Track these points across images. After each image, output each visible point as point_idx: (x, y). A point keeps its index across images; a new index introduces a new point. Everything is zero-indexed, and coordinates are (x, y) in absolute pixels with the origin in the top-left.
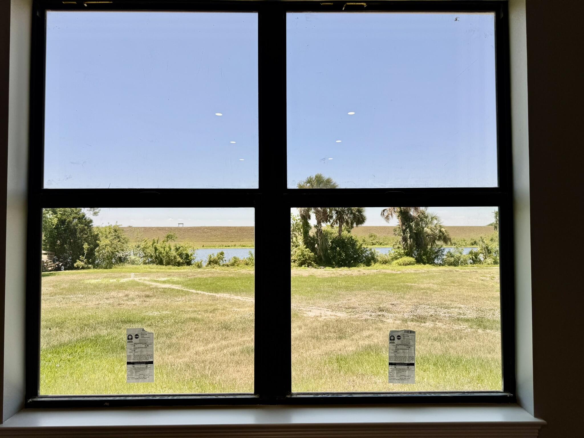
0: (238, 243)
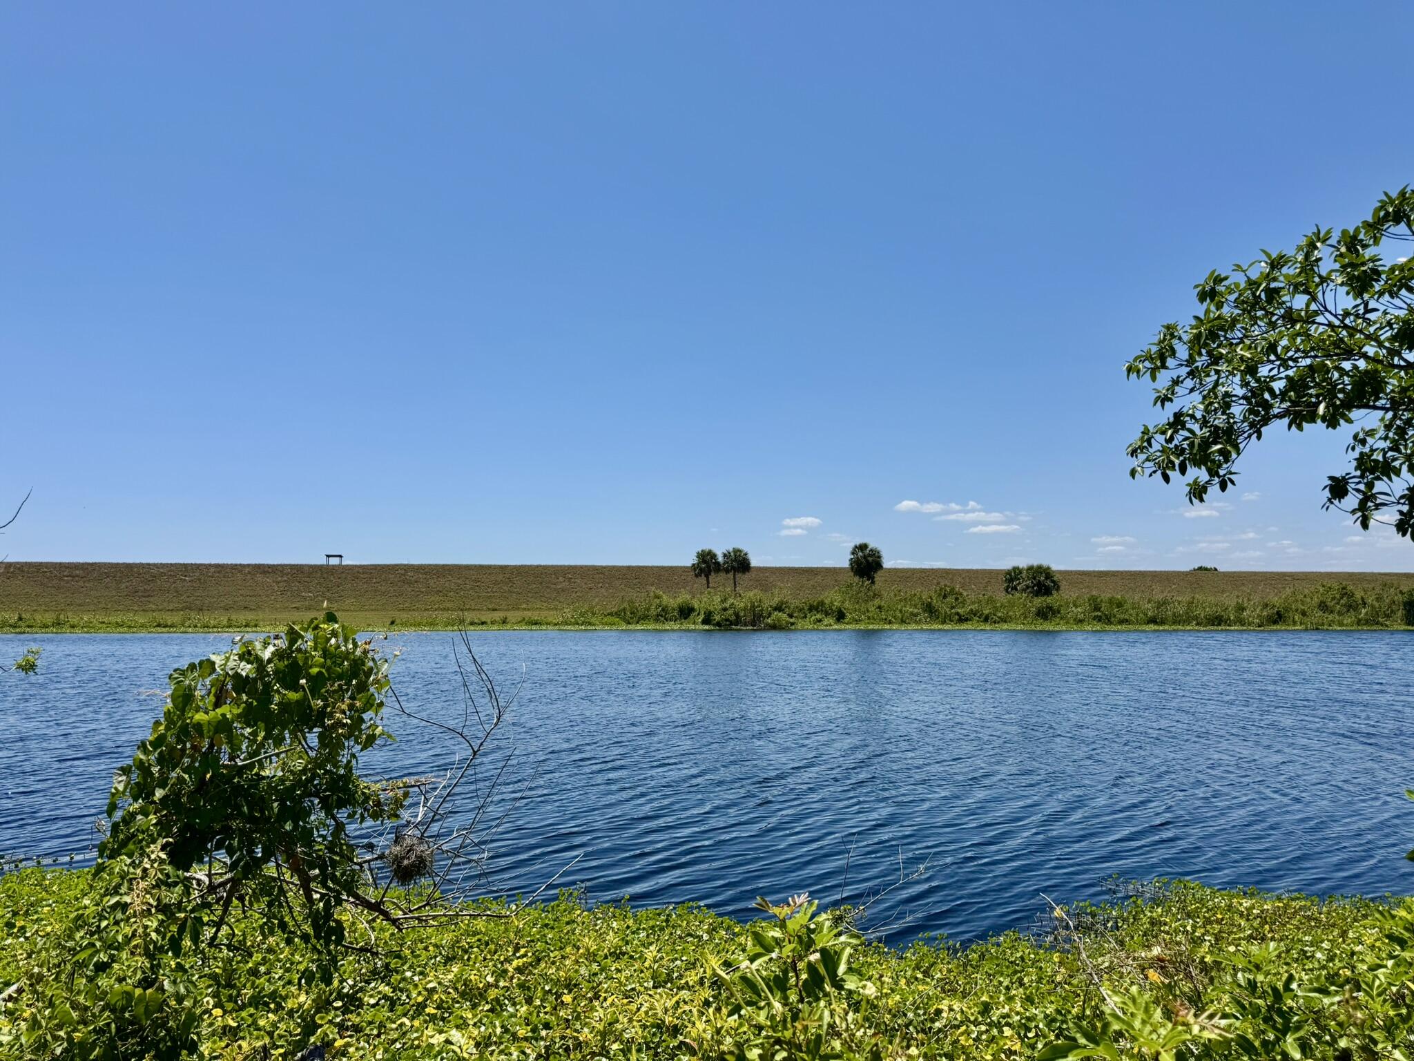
0: (513, 616)
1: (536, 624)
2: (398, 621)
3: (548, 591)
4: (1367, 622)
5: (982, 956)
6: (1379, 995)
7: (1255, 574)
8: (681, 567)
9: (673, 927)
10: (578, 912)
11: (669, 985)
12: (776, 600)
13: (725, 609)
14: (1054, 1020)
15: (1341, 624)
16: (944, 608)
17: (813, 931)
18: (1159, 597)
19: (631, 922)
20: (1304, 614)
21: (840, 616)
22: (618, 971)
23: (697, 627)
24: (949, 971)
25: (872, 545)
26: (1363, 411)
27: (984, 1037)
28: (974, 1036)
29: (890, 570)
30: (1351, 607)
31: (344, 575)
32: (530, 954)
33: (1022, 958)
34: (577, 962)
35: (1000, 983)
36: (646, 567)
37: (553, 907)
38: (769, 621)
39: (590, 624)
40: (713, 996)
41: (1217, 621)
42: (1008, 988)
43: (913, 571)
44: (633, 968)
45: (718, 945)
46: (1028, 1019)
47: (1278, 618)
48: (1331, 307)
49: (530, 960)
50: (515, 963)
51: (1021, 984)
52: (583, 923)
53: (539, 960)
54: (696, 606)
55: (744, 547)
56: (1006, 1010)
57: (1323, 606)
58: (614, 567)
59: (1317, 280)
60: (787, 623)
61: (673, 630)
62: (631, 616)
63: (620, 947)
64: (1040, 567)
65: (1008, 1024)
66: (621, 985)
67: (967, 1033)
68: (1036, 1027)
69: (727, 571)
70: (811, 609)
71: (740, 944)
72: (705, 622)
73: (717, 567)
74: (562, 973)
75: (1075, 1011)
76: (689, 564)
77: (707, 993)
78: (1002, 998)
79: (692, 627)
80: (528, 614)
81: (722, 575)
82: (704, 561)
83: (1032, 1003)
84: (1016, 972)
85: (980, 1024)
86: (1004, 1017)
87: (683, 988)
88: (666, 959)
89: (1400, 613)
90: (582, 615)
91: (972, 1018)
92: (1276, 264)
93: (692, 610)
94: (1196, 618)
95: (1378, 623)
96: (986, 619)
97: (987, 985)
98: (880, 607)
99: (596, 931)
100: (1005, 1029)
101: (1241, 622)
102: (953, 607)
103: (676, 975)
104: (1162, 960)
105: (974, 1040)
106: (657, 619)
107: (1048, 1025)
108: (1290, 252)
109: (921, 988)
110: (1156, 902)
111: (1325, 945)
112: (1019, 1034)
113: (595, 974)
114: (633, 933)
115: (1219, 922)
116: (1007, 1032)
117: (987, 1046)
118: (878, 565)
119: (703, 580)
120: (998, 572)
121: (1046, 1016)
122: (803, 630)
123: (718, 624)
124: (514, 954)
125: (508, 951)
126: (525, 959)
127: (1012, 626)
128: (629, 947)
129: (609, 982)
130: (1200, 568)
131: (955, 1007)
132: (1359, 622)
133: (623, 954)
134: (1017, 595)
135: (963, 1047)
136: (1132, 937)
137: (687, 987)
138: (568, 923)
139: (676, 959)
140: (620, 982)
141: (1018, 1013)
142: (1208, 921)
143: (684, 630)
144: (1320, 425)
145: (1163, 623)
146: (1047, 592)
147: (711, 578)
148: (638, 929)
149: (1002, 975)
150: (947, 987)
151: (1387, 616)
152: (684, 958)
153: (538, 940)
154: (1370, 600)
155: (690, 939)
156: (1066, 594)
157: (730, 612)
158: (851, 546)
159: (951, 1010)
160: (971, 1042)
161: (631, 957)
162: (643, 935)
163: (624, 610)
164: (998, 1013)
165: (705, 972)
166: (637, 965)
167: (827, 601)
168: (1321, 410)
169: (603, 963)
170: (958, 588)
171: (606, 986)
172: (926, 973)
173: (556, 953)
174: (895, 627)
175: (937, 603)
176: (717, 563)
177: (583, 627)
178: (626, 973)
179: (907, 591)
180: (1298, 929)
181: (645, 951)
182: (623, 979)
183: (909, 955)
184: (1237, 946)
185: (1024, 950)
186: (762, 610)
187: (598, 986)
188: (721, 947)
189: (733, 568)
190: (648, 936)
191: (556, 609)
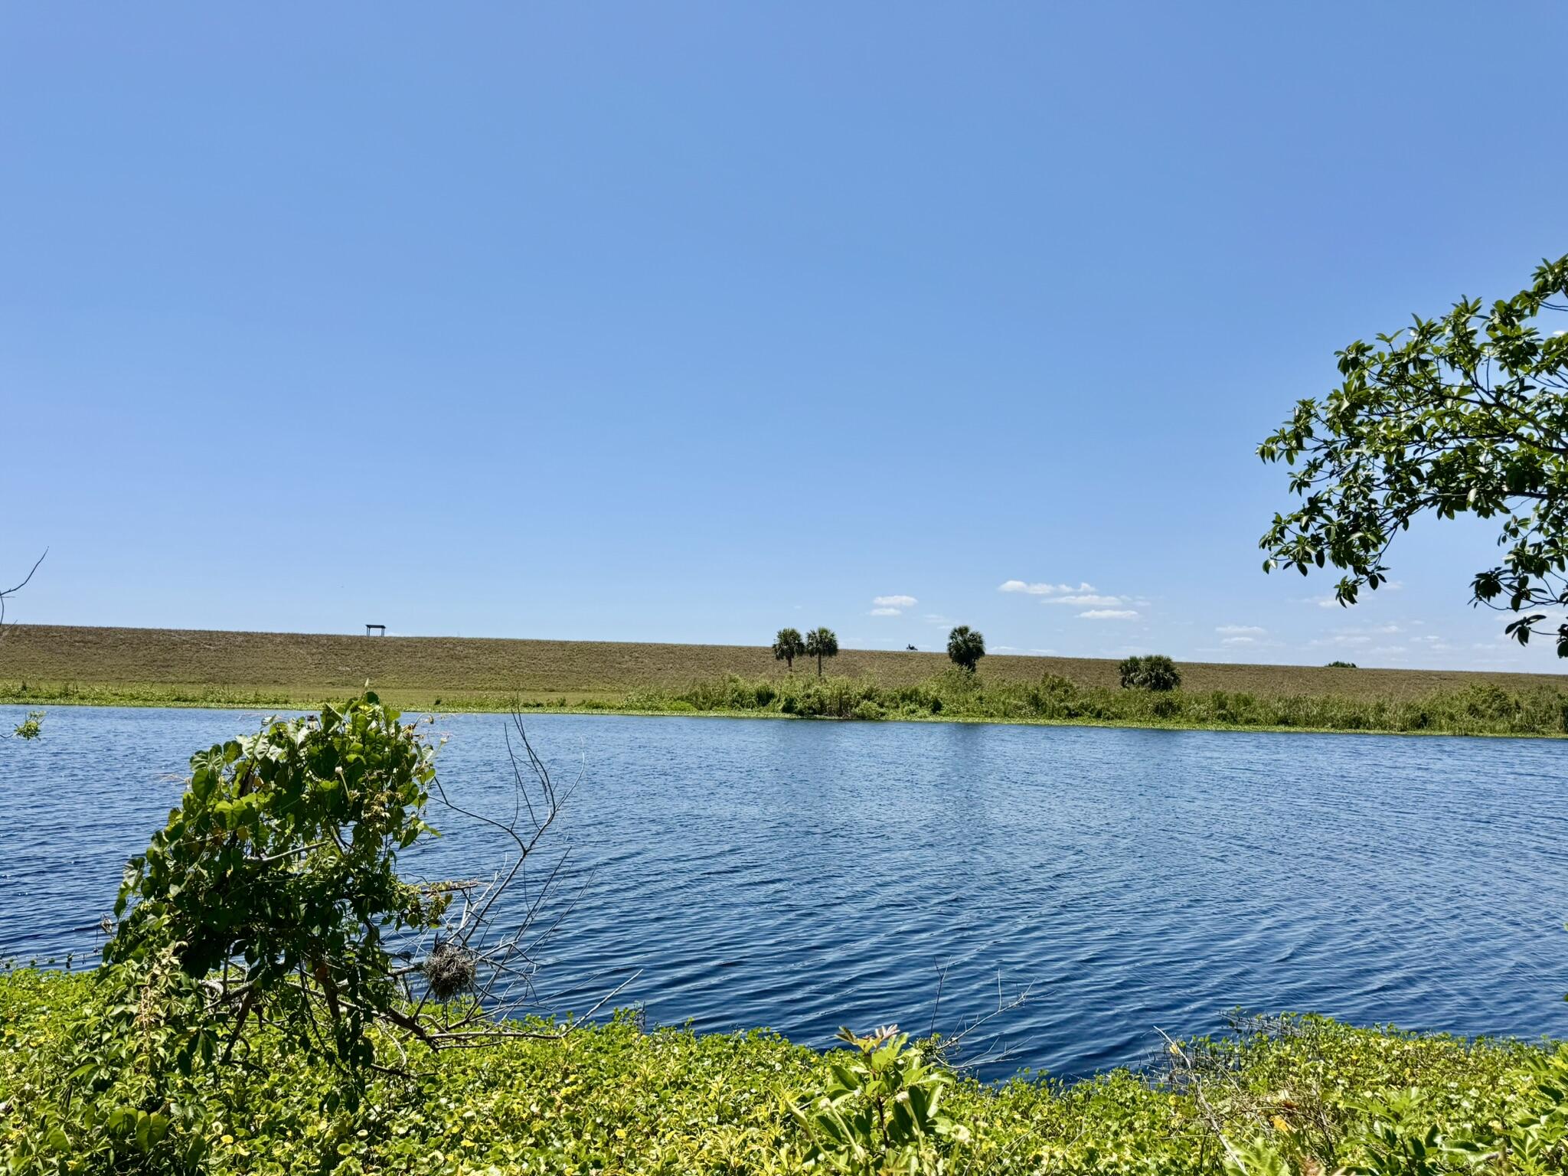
0: (572, 698)
1: (597, 707)
2: (444, 701)
3: (612, 670)
4: (1522, 729)
5: (1088, 1096)
6: (1532, 1155)
7: (1398, 672)
8: (760, 648)
9: (742, 1055)
10: (636, 1035)
11: (736, 1121)
12: (866, 687)
13: (809, 696)
15: (1492, 730)
16: (1051, 701)
17: (901, 1067)
18: (1291, 694)
19: (694, 1048)
20: (1452, 717)
21: (936, 707)
22: (679, 1103)
23: (777, 715)
24: (1051, 1112)
25: (973, 630)
26: (1519, 499)
29: (992, 658)
30: (1505, 711)
31: (386, 648)
32: (580, 1082)
33: (1133, 1100)
34: (633, 1092)
35: (1108, 1127)
36: (722, 647)
37: (607, 1029)
38: (857, 710)
39: (658, 709)
40: (785, 1135)
41: (1355, 723)
42: (1116, 1134)
43: (1019, 659)
44: (696, 1101)
45: (791, 1076)
46: (1139, 1170)
47: (1423, 721)
48: (1482, 382)
49: (580, 1088)
50: (564, 1091)
51: (1131, 1129)
52: (641, 1048)
53: (590, 1088)
54: (777, 692)
55: (832, 628)
56: (1114, 1159)
57: (1473, 710)
58: (686, 646)
59: (1468, 353)
60: (877, 713)
61: (749, 718)
62: (704, 701)
63: (682, 1076)
64: (1159, 659)
66: (681, 1119)
69: (812, 654)
70: (904, 697)
71: (818, 1076)
72: (788, 709)
73: (801, 649)
74: (615, 1104)
75: (1191, 1161)
76: (770, 645)
77: (778, 1131)
78: (1110, 1145)
79: (771, 715)
80: (588, 697)
81: (807, 657)
82: (787, 643)
83: (1144, 1151)
84: (1125, 1115)
87: (751, 1124)
88: (733, 1091)
89: (1559, 720)
90: (649, 698)
91: (1076, 1167)
92: (1427, 332)
93: (771, 696)
94: (1332, 719)
95: (1533, 730)
96: (1099, 715)
97: (1093, 1129)
98: (980, 698)
99: (656, 1057)
101: (1382, 725)
102: (1062, 701)
103: (743, 1109)
104: (1290, 1107)
106: (732, 705)
108: (1438, 320)
109: (1018, 1130)
110: (1285, 1038)
111: (1474, 1093)
113: (653, 1106)
114: (697, 1060)
115: (1354, 1063)
118: (979, 652)
119: (784, 662)
120: (1112, 663)
121: (1159, 1167)
122: (894, 721)
123: (801, 713)
124: (562, 1081)
125: (555, 1077)
126: (574, 1087)
127: (1127, 723)
128: (691, 1076)
129: (668, 1116)
130: (1337, 664)
131: (1056, 1154)
132: (1513, 729)
133: (686, 1084)
134: (1134, 688)
136: (1257, 1079)
137: (756, 1123)
138: (624, 1047)
139: (745, 1091)
140: (681, 1116)
141: (1127, 1163)
142: (1342, 1062)
143: (763, 719)
144: (1471, 514)
145: (1294, 724)
146: (1167, 686)
147: (793, 660)
148: (703, 1056)
149: (1110, 1117)
150: (1048, 1130)
151: (1544, 722)
152: (753, 1091)
153: (590, 1065)
154: (1525, 704)
155: (760, 1069)
156: (1187, 689)
157: (814, 699)
158: (950, 629)
159: (1052, 1156)
161: (694, 1088)
162: (708, 1063)
163: (696, 694)
164: (1105, 1161)
165: (777, 1107)
166: (700, 1097)
167: (922, 690)
168: (1472, 495)
169: (662, 1094)
170: (1067, 679)
171: (664, 1120)
172: (1025, 1114)
173: (610, 1081)
174: (996, 720)
175: (1044, 695)
176: (801, 645)
177: (650, 713)
178: (688, 1106)
179: (1013, 680)
180: (1443, 1073)
181: (710, 1081)
182: (684, 1113)
183: (1005, 1093)
184: (1374, 1091)
185: (1135, 1089)
186: (849, 698)
187: (656, 1119)
188: (795, 1079)
189: (818, 651)
190: (713, 1065)
191: (620, 692)
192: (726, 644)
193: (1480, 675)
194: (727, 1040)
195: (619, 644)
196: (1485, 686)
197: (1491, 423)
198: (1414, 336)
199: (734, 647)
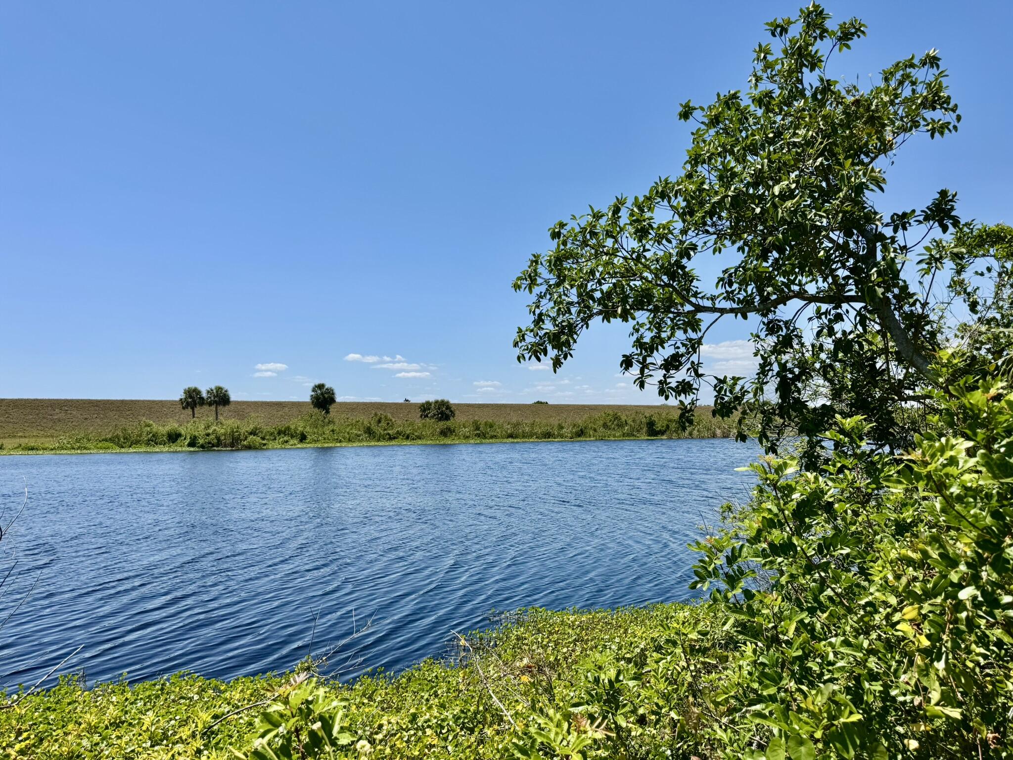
0: (9, 443)
1: (32, 449)
3: (45, 421)
4: (628, 435)
5: (409, 680)
6: (662, 678)
7: (569, 406)
8: (170, 401)
9: (167, 694)
10: (79, 693)
11: (165, 742)
12: (252, 427)
13: (208, 435)
14: (459, 718)
15: (614, 436)
16: (379, 430)
17: (311, 702)
18: (514, 420)
19: (129, 695)
20: (595, 430)
21: (303, 438)
22: (119, 738)
23: (184, 449)
24: (386, 694)
25: (328, 386)
26: (641, 312)
27: (413, 739)
28: (405, 739)
29: (341, 404)
30: (621, 426)
32: (32, 737)
33: (436, 677)
34: (79, 736)
35: (422, 697)
36: (138, 401)
37: (54, 692)
38: (245, 443)
39: (85, 448)
40: (204, 745)
41: (548, 435)
42: (427, 700)
43: (358, 404)
44: (131, 734)
45: (206, 702)
46: (443, 720)
47: (581, 433)
48: (625, 246)
49: (32, 742)
50: (18, 747)
51: (436, 696)
52: (84, 702)
53: (41, 740)
54: (183, 432)
55: (225, 386)
56: (427, 716)
57: (605, 426)
58: (108, 401)
59: (618, 229)
60: (261, 444)
61: (162, 452)
62: (124, 441)
63: (120, 717)
64: (443, 401)
65: (429, 726)
66: (121, 749)
67: (401, 738)
68: (448, 724)
69: (210, 404)
70: (279, 433)
71: (226, 699)
72: (192, 444)
73: (202, 402)
74: (64, 749)
75: (472, 709)
76: (177, 398)
77: (199, 743)
78: (424, 708)
79: (179, 449)
80: (24, 441)
81: (206, 407)
82: (191, 397)
83: (445, 708)
84: (432, 688)
85: (409, 730)
86: (426, 722)
87: (177, 742)
88: (162, 722)
89: (645, 429)
90: (78, 441)
91: (404, 727)
92: (597, 216)
93: (180, 435)
94: (536, 434)
95: (633, 435)
96: (408, 438)
97: (413, 700)
98: (333, 431)
99: (96, 707)
100: (427, 730)
101: (562, 436)
102: (385, 430)
103: (171, 732)
104: (530, 667)
105: (406, 742)
106: (148, 443)
107: (455, 722)
108: (604, 210)
109: (367, 710)
110: (519, 623)
111: (617, 640)
112: (436, 732)
113: (97, 744)
114: (132, 704)
115: (557, 632)
116: (429, 732)
117: (415, 745)
118: (332, 400)
119: (189, 411)
120: (415, 405)
121: (454, 716)
122: (273, 449)
123: (202, 446)
124: (16, 738)
125: (9, 737)
126: (28, 742)
127: (424, 442)
128: (127, 716)
129: (110, 749)
130: (538, 402)
131: (392, 721)
132: (624, 435)
133: (123, 722)
134: (428, 419)
135: (399, 749)
136: (506, 651)
137: (181, 741)
138: (69, 704)
139: (171, 719)
140: (120, 747)
141: (435, 717)
142: (550, 633)
143: (173, 452)
144: (619, 320)
145: (516, 437)
146: (447, 418)
147: (196, 410)
148: (136, 700)
149: (423, 690)
150: (385, 706)
151: (638, 431)
152: (177, 718)
153: (41, 722)
154: (630, 422)
155: (182, 701)
156: (459, 419)
157: (212, 437)
158: (312, 385)
159: (389, 723)
160: (404, 744)
161: (130, 724)
162: (140, 704)
163: (118, 437)
164: (422, 719)
165: (196, 726)
166: (136, 730)
167: (293, 427)
168: (619, 310)
169: (104, 734)
170: (389, 416)
171: (107, 753)
172: (370, 698)
173: (59, 731)
174: (344, 444)
175: (374, 427)
176: (202, 398)
177: (79, 451)
178: (126, 739)
179: (353, 419)
180: (601, 631)
181: (143, 717)
182: (123, 745)
183: (357, 687)
184: (568, 647)
185: (438, 670)
186: (240, 435)
187: (100, 753)
188: (210, 704)
189: (215, 402)
190: (145, 705)
191: (52, 437)
192: (142, 399)
193: (609, 406)
194: (155, 685)
195: (49, 400)
196: (611, 412)
197: (629, 270)
198: (590, 219)
199: (149, 401)
